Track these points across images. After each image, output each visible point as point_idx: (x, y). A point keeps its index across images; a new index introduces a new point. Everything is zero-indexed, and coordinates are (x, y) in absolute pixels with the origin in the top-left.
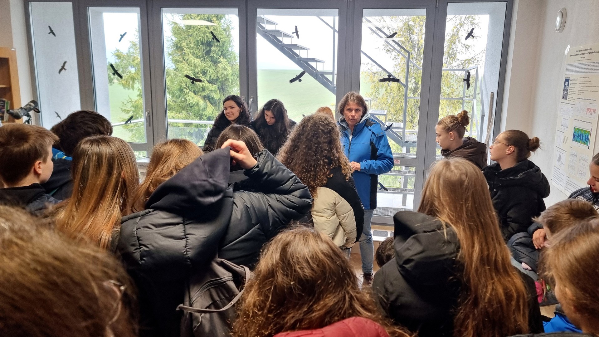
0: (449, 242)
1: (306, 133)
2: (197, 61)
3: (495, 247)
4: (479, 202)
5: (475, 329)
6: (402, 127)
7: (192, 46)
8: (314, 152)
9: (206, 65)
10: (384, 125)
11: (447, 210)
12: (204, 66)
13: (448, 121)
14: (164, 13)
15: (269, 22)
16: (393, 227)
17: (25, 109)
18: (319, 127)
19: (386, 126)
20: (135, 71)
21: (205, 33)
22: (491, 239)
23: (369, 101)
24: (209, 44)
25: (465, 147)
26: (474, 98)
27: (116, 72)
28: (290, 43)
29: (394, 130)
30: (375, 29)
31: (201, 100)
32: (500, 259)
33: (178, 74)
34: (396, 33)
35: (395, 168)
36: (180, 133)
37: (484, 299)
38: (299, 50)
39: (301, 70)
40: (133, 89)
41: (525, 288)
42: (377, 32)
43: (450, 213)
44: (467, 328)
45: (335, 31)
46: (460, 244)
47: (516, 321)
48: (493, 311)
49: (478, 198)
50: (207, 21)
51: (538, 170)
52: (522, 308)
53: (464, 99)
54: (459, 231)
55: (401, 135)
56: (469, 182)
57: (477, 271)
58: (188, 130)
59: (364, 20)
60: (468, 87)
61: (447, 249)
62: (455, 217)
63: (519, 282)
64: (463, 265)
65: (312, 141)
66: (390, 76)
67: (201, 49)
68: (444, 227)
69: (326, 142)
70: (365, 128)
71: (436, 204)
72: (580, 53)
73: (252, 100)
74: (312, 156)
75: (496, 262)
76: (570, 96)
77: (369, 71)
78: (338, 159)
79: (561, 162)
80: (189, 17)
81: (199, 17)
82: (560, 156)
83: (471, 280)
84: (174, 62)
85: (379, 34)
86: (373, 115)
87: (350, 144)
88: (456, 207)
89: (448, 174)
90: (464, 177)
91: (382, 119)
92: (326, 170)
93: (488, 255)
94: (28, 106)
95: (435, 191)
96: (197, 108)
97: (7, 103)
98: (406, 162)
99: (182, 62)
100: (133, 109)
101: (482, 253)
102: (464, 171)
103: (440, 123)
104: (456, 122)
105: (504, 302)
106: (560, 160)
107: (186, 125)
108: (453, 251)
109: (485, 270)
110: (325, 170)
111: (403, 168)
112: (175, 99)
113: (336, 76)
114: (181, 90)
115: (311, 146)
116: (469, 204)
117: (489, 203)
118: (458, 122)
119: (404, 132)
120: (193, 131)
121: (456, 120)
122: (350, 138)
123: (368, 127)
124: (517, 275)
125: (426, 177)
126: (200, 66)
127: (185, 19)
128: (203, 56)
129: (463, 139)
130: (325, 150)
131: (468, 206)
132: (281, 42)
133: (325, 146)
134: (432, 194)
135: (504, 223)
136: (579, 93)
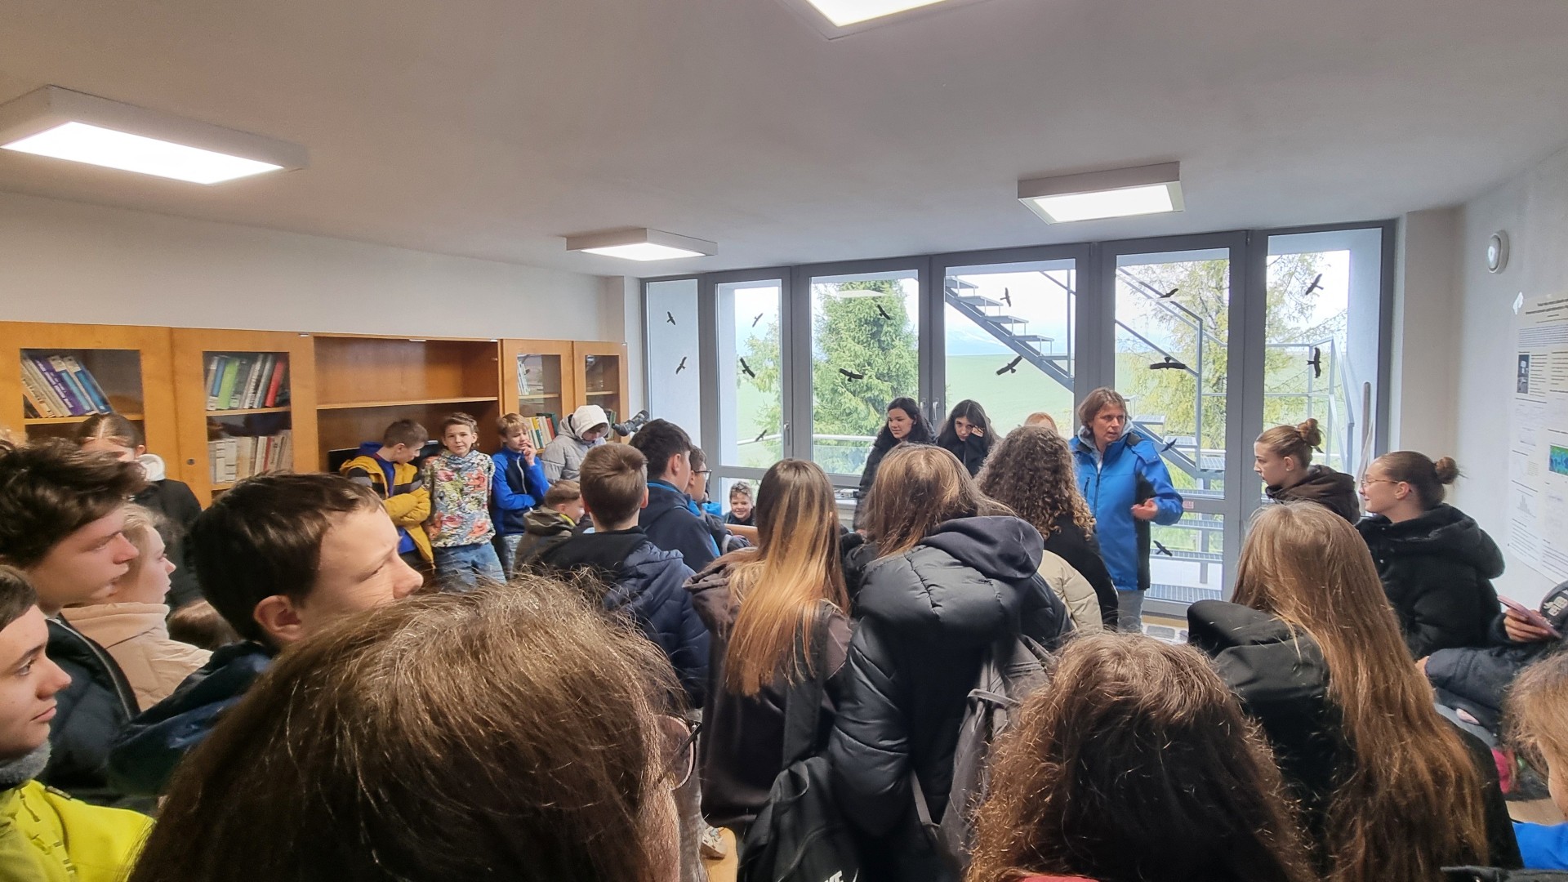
0: (1306, 665)
1: (1015, 453)
2: (859, 348)
3: (1399, 674)
4: (1358, 585)
5: (1370, 836)
6: (1195, 444)
7: (853, 327)
8: (1029, 485)
9: (871, 353)
10: (1161, 441)
11: (1294, 601)
12: (868, 355)
13: (1280, 438)
14: (814, 283)
15: (964, 286)
16: (1187, 622)
17: (634, 423)
18: (1036, 442)
19: (1164, 443)
20: (773, 366)
21: (870, 308)
22: (1388, 659)
23: (1132, 401)
24: (876, 323)
25: (1313, 481)
26: (1331, 393)
27: (747, 369)
28: (998, 315)
29: (1179, 449)
30: (1137, 285)
31: (861, 403)
32: (1412, 700)
33: (831, 367)
34: (1176, 290)
35: (1185, 516)
36: (830, 454)
37: (1388, 779)
38: (1011, 325)
39: (1018, 355)
40: (770, 391)
41: (1472, 759)
42: (1142, 290)
43: (1303, 607)
44: (1351, 834)
45: (1069, 292)
46: (1328, 667)
47: (1459, 829)
48: (1408, 804)
49: (1356, 580)
50: (873, 290)
51: (1471, 523)
52: (1469, 801)
53: (1310, 395)
54: (1325, 644)
55: (1193, 458)
56: (1334, 548)
57: (1368, 720)
58: (842, 450)
59: (1118, 272)
60: (1318, 375)
61: (1305, 679)
62: (1312, 614)
63: (1457, 747)
64: (1338, 710)
65: (1024, 465)
66: (1168, 359)
67: (865, 330)
68: (1293, 633)
69: (1048, 469)
70: (1126, 448)
71: (1271, 588)
72: (1546, 307)
73: (936, 403)
74: (1025, 492)
75: (1404, 703)
76: (1532, 386)
77: (1129, 351)
78: (1069, 500)
79: (1528, 512)
80: (850, 287)
81: (863, 286)
82: (1524, 499)
83: (1358, 740)
84: (826, 350)
85: (1145, 292)
86: (1139, 424)
87: (1099, 476)
88: (1311, 596)
89: (1290, 533)
90: (1323, 539)
91: (1156, 430)
92: (1047, 516)
93: (1388, 688)
94: (637, 419)
95: (1267, 564)
96: (855, 416)
97: (613, 414)
98: (1206, 507)
99: (837, 350)
100: (769, 420)
101: (1374, 686)
102: (1322, 527)
103: (1263, 440)
104: (1296, 439)
105: (1431, 788)
106: (1523, 507)
107: (840, 442)
108: (1316, 683)
109: (1384, 722)
110: (1045, 517)
111: (1199, 516)
112: (824, 403)
113: (1073, 363)
114: (834, 391)
115: (1023, 474)
116: (1338, 589)
117: (1377, 587)
118: (1301, 439)
119: (1198, 454)
120: (848, 452)
121: (1297, 436)
122: (1099, 466)
123: (1130, 447)
124: (1453, 736)
125: (1244, 534)
126: (862, 354)
127: (843, 290)
128: (867, 341)
129: (1309, 469)
130: (1047, 481)
131: (1337, 593)
132: (983, 314)
133: (1047, 476)
134: (1260, 569)
135: (1410, 625)
136: (1555, 382)
